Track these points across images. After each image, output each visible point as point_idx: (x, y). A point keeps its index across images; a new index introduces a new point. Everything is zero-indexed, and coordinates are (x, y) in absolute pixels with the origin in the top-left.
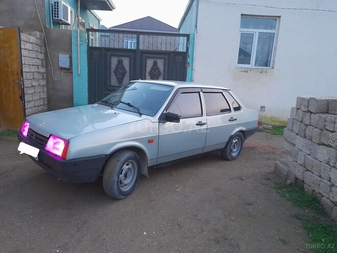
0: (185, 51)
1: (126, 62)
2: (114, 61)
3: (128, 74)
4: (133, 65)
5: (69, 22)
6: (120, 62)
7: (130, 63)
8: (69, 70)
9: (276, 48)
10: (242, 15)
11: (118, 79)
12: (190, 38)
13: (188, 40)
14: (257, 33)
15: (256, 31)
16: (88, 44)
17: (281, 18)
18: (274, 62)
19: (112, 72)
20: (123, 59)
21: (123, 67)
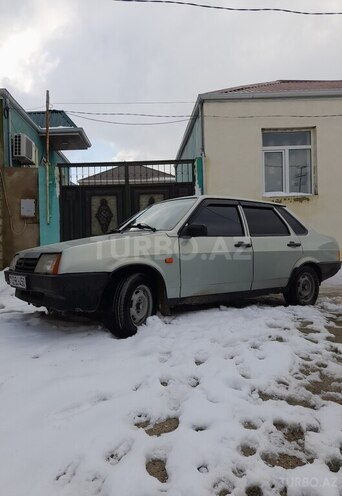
0: (191, 180)
1: (112, 202)
2: (96, 202)
3: (115, 218)
4: (121, 205)
5: (33, 160)
6: (104, 203)
7: (117, 202)
8: (35, 220)
9: (315, 168)
10: (263, 129)
11: (102, 225)
12: (196, 164)
13: (194, 167)
14: (287, 151)
15: (286, 149)
16: (60, 182)
17: (317, 129)
18: (316, 186)
19: (93, 216)
20: (107, 198)
21: (108, 210)
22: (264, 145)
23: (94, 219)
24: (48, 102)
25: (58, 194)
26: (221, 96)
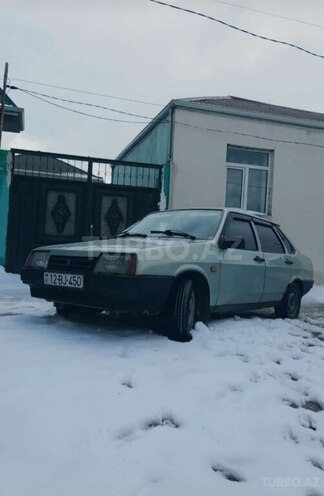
1: (71, 199)
2: (52, 198)
3: (72, 218)
4: (81, 204)
7: (77, 201)
9: (270, 189)
10: (228, 145)
11: (57, 224)
12: (163, 170)
13: (161, 173)
14: (247, 170)
15: (246, 167)
16: (12, 170)
17: (275, 152)
18: (270, 207)
19: (48, 213)
20: (66, 195)
21: (66, 207)
22: (227, 161)
23: (49, 216)
24: (6, 76)
25: (9, 183)
26: (190, 105)
